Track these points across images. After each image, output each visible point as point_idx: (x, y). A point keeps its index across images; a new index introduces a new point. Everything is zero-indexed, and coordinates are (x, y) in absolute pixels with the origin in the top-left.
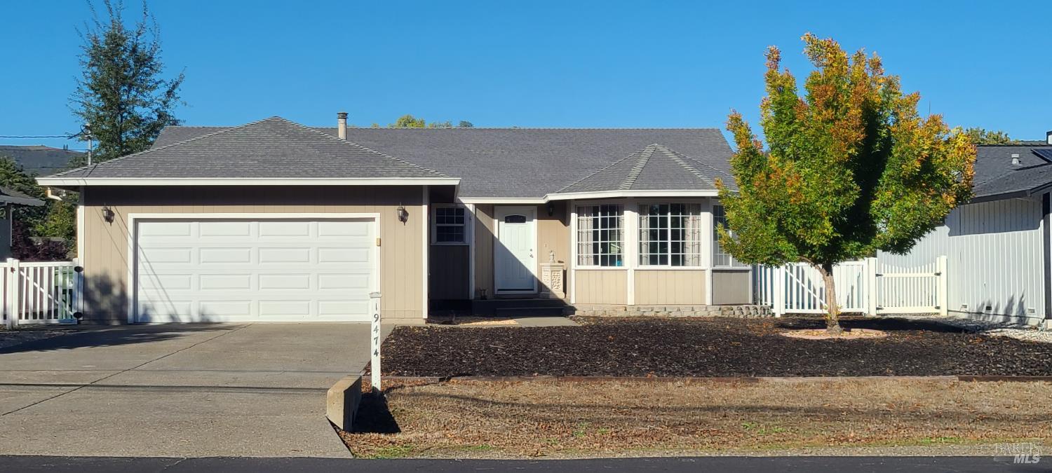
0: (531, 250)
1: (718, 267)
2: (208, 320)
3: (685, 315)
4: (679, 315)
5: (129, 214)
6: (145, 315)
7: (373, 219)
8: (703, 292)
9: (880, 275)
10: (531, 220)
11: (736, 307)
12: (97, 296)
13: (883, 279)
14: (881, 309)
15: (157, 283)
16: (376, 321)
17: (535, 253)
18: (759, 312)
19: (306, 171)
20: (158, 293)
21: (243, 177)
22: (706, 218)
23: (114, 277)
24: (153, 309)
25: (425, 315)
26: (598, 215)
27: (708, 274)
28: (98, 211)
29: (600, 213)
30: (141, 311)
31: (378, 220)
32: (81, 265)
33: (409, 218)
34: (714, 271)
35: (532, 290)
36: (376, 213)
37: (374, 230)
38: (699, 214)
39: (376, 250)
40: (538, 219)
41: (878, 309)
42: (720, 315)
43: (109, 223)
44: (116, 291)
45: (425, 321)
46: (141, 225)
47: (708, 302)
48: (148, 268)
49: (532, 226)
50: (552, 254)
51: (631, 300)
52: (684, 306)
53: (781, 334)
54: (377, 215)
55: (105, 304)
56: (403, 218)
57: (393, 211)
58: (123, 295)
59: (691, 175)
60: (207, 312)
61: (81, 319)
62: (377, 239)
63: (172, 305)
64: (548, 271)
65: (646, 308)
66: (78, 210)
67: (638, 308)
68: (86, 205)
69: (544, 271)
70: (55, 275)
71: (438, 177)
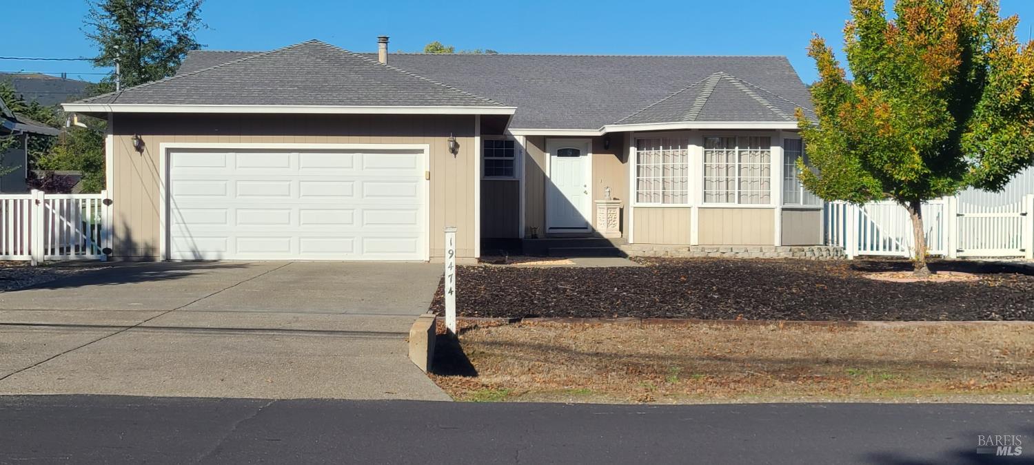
0: (585, 186)
1: (788, 206)
3: (754, 256)
4: (746, 256)
5: (159, 144)
7: (421, 151)
8: (772, 232)
9: (962, 215)
10: (585, 154)
11: (808, 247)
13: (964, 219)
14: (962, 251)
16: (451, 257)
17: (589, 189)
18: (832, 253)
19: (351, 99)
21: (283, 104)
22: (776, 152)
25: (477, 254)
26: (659, 149)
27: (778, 212)
28: (128, 140)
29: (661, 147)
30: (174, 247)
31: (427, 151)
32: (111, 198)
33: (460, 150)
34: (783, 209)
35: (586, 228)
36: (425, 144)
37: (422, 163)
38: (769, 148)
39: (425, 185)
40: (593, 153)
41: (958, 251)
42: (790, 257)
43: (139, 153)
45: (477, 261)
46: (173, 155)
47: (777, 242)
49: (587, 160)
50: (608, 190)
51: (694, 240)
52: (752, 247)
53: (864, 276)
54: (426, 147)
56: (454, 150)
57: (443, 142)
59: (760, 105)
61: (111, 255)
62: (426, 172)
63: (193, 241)
64: (603, 208)
65: (711, 249)
66: (107, 139)
67: (703, 248)
68: (115, 133)
69: (600, 208)
70: (83, 208)
71: (492, 106)
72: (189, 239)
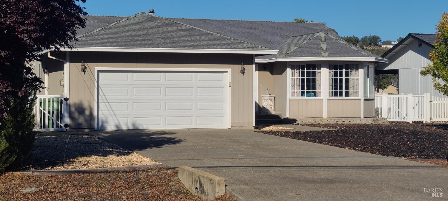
1: (366, 98)
2: (137, 128)
3: (357, 123)
4: (354, 123)
6: (102, 125)
7: (227, 72)
8: (360, 111)
9: (431, 102)
12: (76, 115)
13: (432, 104)
14: (432, 119)
15: (109, 107)
20: (110, 113)
22: (361, 72)
23: (86, 105)
24: (107, 122)
25: (254, 125)
27: (362, 101)
28: (78, 65)
29: (306, 69)
30: (100, 124)
31: (229, 72)
32: (68, 97)
33: (246, 71)
34: (365, 100)
36: (228, 68)
37: (227, 78)
38: (358, 70)
39: (228, 89)
41: (430, 119)
43: (83, 73)
44: (87, 112)
45: (253, 128)
46: (100, 74)
47: (362, 116)
48: (104, 99)
50: (268, 90)
51: (325, 115)
54: (229, 70)
55: (81, 120)
56: (243, 72)
57: (238, 67)
58: (91, 114)
60: (137, 123)
61: (68, 128)
62: (229, 83)
63: (118, 120)
64: (267, 99)
65: (337, 120)
66: (65, 65)
67: (335, 119)
68: (71, 62)
69: (264, 99)
70: (44, 102)
71: (264, 49)
72: (115, 119)
